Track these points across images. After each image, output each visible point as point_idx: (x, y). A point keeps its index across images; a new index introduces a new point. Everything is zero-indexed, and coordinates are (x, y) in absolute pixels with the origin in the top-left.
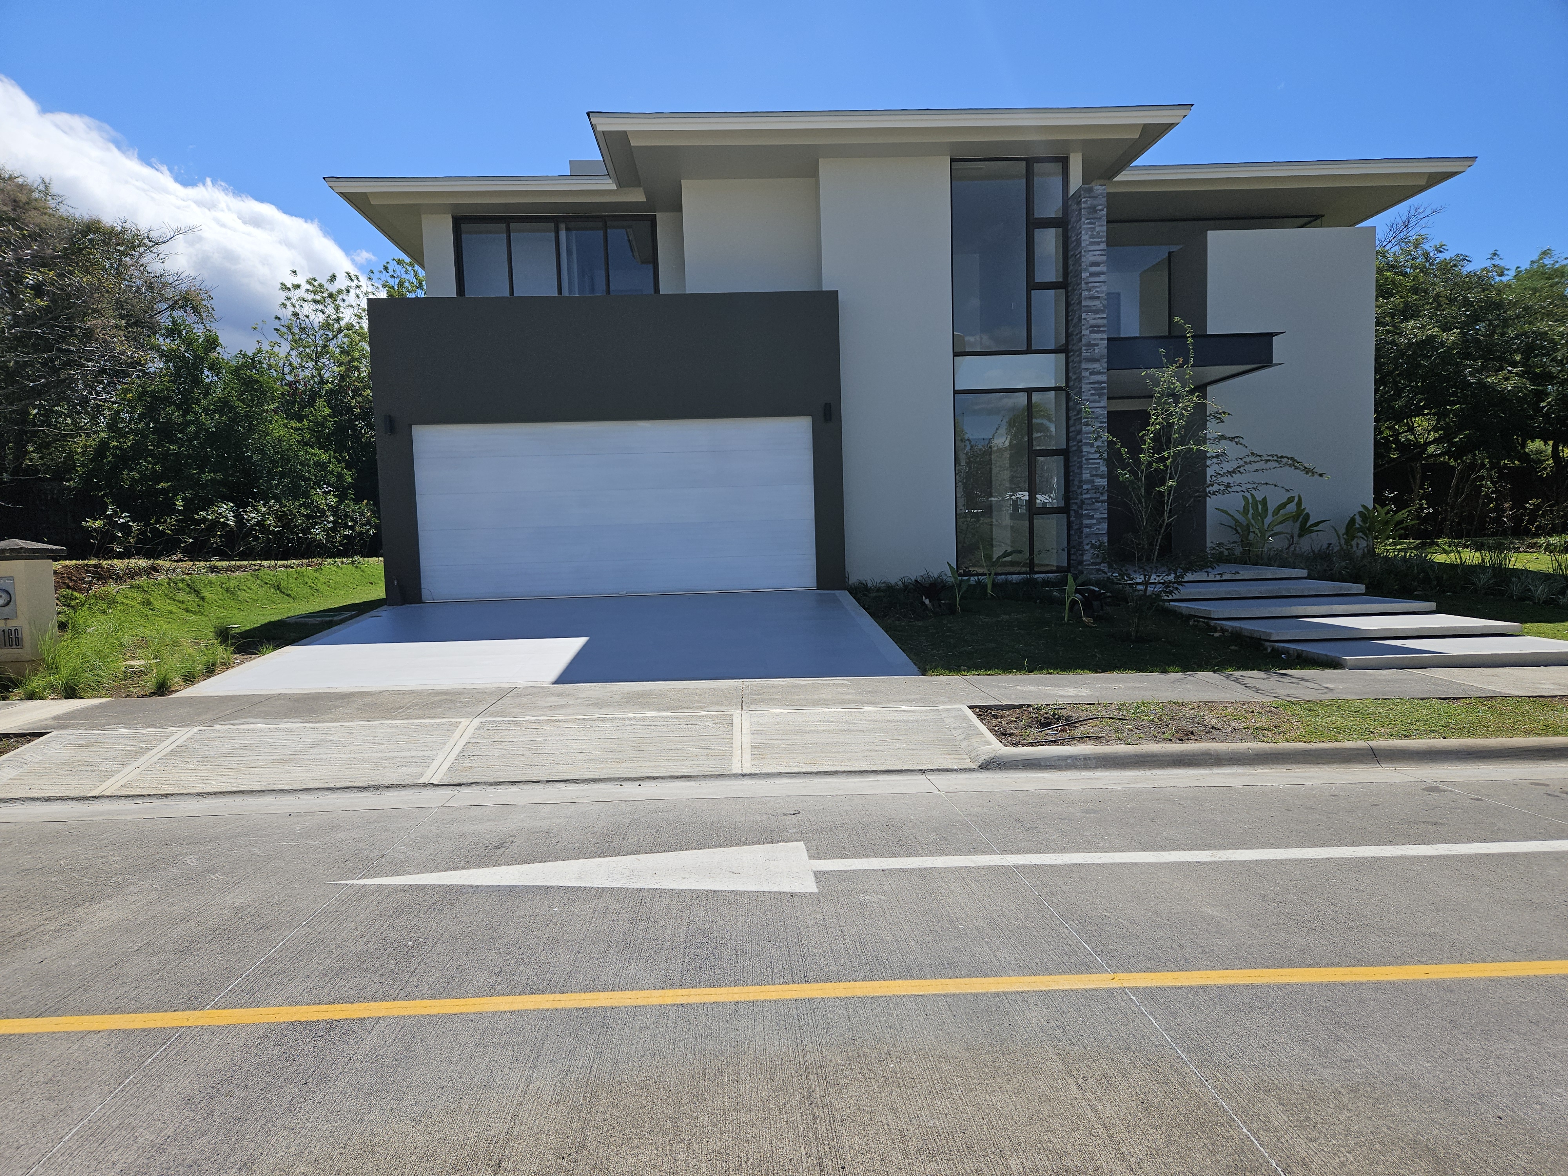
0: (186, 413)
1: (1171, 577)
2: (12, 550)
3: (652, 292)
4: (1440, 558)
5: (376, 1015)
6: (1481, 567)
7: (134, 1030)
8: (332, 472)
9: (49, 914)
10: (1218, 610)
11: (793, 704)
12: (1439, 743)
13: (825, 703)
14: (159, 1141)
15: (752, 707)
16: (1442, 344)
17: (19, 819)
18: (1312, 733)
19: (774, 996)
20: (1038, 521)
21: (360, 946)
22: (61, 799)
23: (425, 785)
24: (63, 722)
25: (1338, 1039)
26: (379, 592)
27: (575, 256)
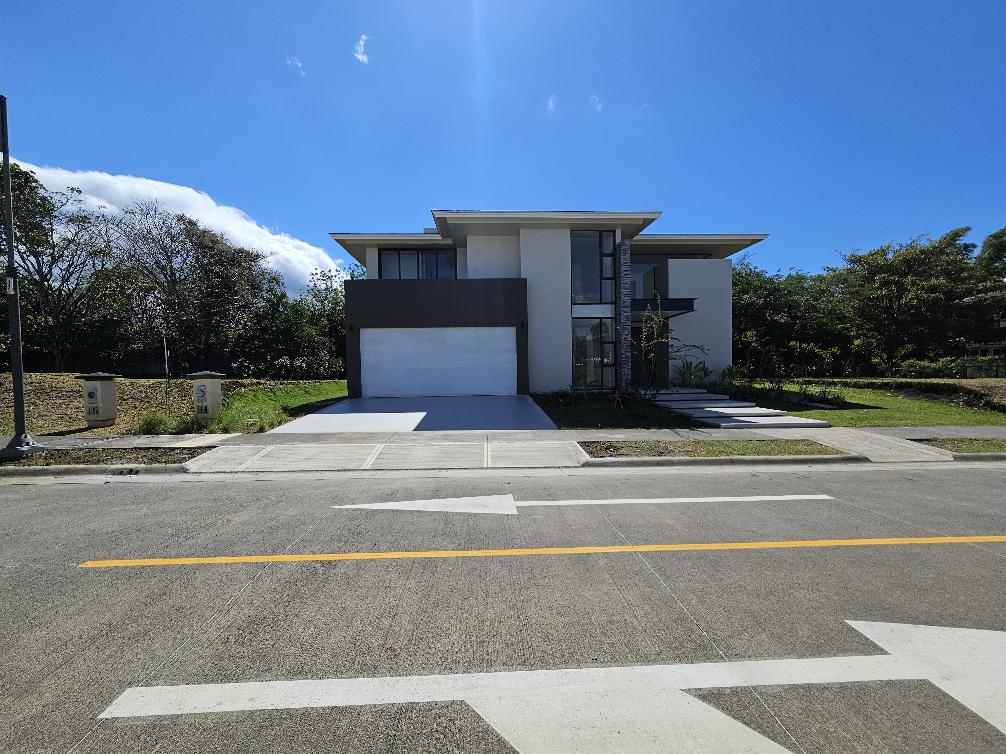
0: (272, 323)
1: (655, 392)
2: (205, 375)
3: (454, 278)
4: (757, 386)
5: (345, 558)
6: (773, 390)
7: (252, 563)
8: (328, 346)
9: (219, 517)
10: (673, 405)
11: (508, 440)
12: (756, 457)
13: (521, 440)
14: (263, 606)
15: (492, 441)
16: (758, 304)
17: (206, 480)
18: (708, 453)
19: (500, 554)
20: (604, 369)
21: (339, 532)
22: (223, 473)
23: (363, 470)
24: (224, 443)
25: (717, 571)
26: (345, 393)
27: (424, 264)
